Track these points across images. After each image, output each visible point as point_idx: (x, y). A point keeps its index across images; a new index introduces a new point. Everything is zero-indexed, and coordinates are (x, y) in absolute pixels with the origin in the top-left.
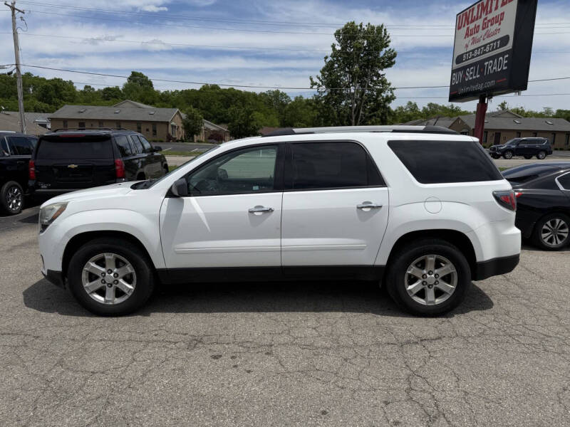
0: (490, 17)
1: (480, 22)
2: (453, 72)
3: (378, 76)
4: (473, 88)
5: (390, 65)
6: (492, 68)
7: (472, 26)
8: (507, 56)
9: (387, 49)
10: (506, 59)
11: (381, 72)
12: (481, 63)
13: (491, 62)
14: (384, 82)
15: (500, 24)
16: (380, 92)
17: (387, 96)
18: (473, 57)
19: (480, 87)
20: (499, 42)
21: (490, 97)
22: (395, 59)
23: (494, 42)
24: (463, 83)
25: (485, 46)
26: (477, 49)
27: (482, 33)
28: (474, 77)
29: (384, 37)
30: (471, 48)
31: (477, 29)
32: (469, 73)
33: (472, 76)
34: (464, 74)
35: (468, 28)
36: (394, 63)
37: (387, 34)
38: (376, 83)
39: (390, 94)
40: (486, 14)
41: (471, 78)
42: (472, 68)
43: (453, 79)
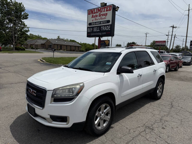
0: (101, 13)
1: (98, 14)
2: (88, 28)
3: (22, 22)
4: (97, 34)
5: (26, 18)
6: (104, 29)
7: (94, 15)
8: (110, 26)
9: (24, 12)
10: (109, 27)
11: (23, 21)
12: (100, 27)
13: (104, 27)
14: (24, 25)
15: (106, 16)
16: (23, 28)
17: (26, 30)
18: (96, 24)
19: (100, 34)
20: (106, 22)
21: (102, 37)
22: (28, 16)
23: (104, 21)
24: (93, 32)
25: (101, 22)
26: (98, 22)
27: (98, 17)
28: (97, 31)
29: (23, 7)
30: (94, 21)
31: (97, 16)
32: (95, 29)
33: (96, 30)
34: (93, 29)
35: (93, 15)
36: (28, 18)
37: (24, 7)
38: (21, 24)
39: (27, 29)
40: (100, 12)
41: (96, 31)
42: (96, 28)
43: (88, 30)
